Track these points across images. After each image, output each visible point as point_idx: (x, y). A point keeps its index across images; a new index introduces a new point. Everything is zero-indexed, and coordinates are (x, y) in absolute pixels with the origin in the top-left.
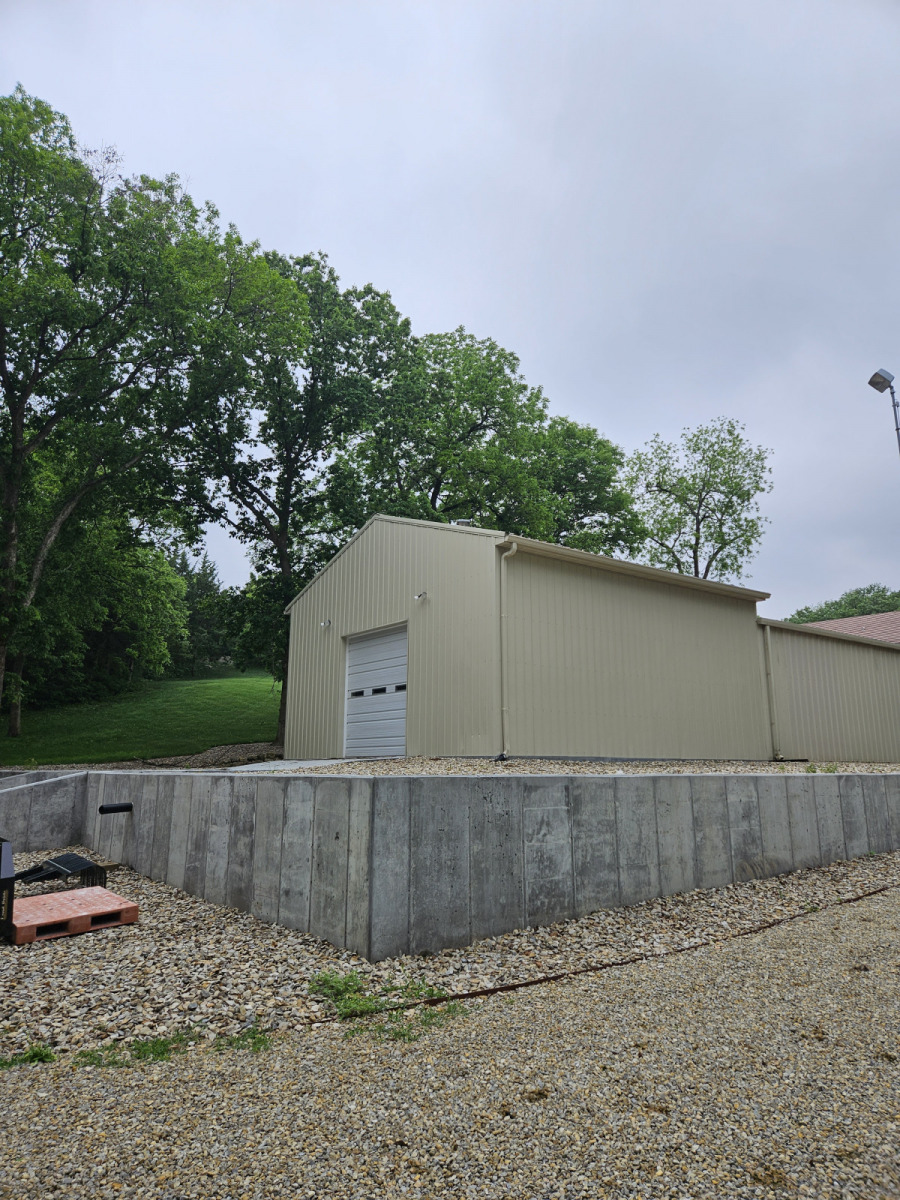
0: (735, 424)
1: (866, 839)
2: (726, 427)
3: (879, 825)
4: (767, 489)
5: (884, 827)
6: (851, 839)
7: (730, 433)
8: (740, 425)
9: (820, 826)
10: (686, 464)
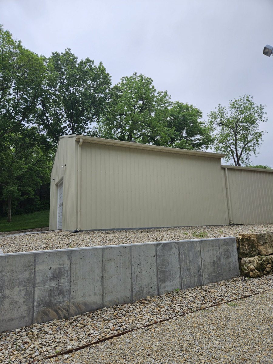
0: (249, 96)
1: (179, 280)
2: (245, 98)
3: (192, 271)
4: (265, 120)
5: (196, 271)
6: (164, 281)
7: (247, 100)
8: (251, 97)
9: (134, 276)
10: (231, 114)
